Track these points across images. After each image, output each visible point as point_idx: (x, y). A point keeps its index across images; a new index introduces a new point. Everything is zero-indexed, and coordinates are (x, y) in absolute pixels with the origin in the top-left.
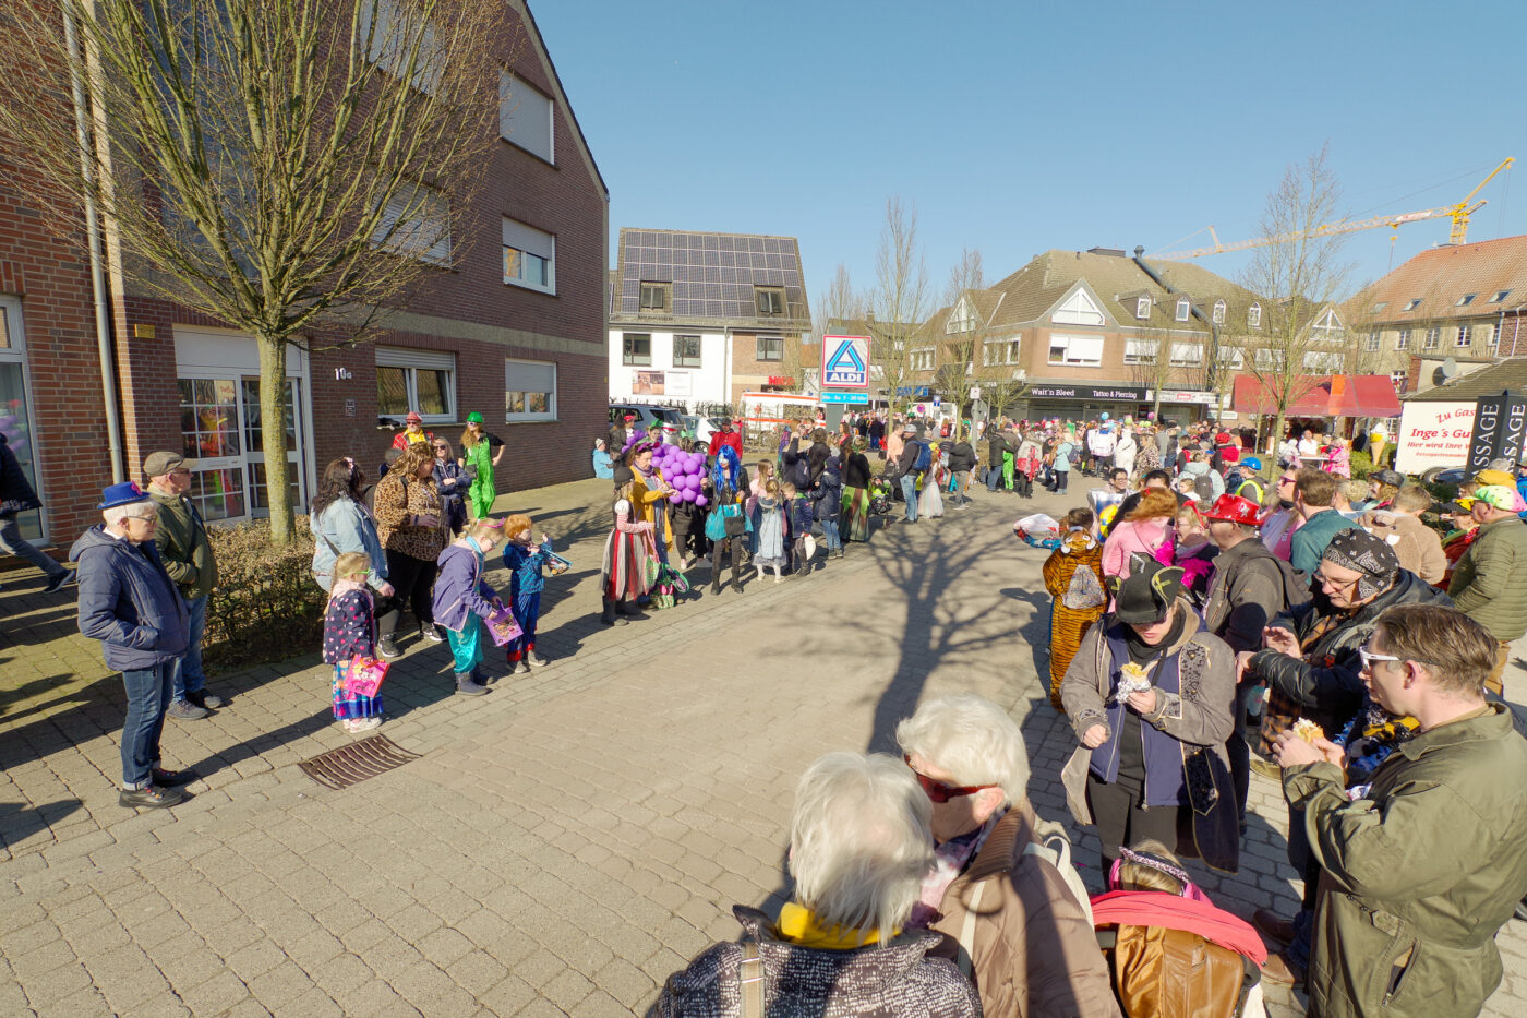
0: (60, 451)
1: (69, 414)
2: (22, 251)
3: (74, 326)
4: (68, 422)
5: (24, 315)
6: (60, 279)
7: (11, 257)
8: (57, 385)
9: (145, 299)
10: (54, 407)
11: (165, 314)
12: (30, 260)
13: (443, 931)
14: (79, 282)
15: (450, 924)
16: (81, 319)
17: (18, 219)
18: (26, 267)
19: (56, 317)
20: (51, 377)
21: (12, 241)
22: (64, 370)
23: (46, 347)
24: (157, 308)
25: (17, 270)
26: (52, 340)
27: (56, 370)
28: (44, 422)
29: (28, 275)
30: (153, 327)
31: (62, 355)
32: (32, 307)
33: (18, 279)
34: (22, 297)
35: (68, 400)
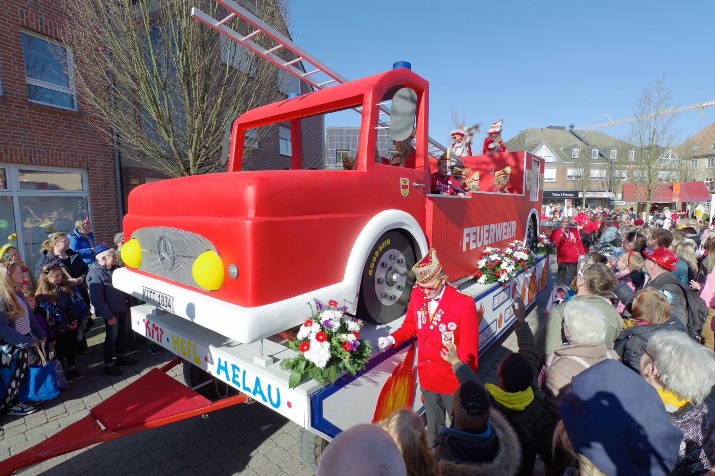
0: (101, 233)
1: (105, 217)
2: (89, 150)
3: (108, 180)
4: (104, 221)
5: (89, 177)
6: (103, 161)
7: (85, 153)
8: (101, 205)
9: (135, 168)
10: (99, 215)
11: (143, 174)
12: (92, 154)
13: (284, 435)
14: (110, 162)
15: (286, 432)
16: (110, 178)
17: (87, 137)
18: (90, 157)
19: (101, 177)
20: (98, 202)
21: (85, 146)
22: (103, 199)
23: (97, 189)
24: (140, 171)
25: (87, 158)
26: (99, 186)
27: (100, 199)
28: (96, 221)
29: (91, 160)
30: (138, 180)
31: (103, 193)
32: (92, 173)
33: (87, 162)
34: (88, 169)
35: (105, 211)
